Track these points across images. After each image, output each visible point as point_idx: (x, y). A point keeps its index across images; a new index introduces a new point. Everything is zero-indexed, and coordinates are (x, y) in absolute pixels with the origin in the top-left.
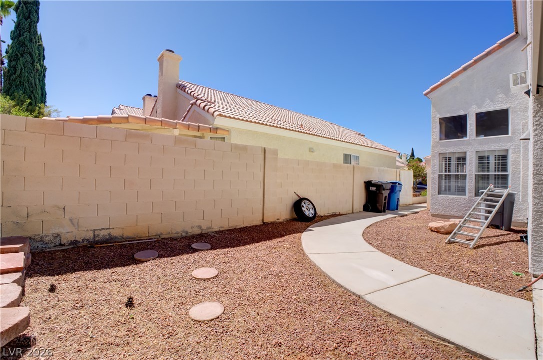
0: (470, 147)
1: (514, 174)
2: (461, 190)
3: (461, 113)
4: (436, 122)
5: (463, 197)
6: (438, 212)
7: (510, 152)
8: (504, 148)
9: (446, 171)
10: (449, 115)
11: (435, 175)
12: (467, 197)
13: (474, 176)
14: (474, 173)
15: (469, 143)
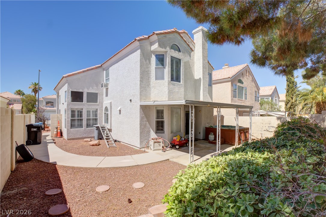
0: (84, 107)
1: (99, 118)
2: (81, 126)
3: (81, 91)
4: (69, 93)
5: (82, 129)
6: (71, 137)
7: (98, 110)
8: (96, 108)
9: (78, 117)
10: (75, 90)
11: (69, 119)
12: (83, 128)
13: (86, 119)
14: (86, 118)
15: (84, 105)
